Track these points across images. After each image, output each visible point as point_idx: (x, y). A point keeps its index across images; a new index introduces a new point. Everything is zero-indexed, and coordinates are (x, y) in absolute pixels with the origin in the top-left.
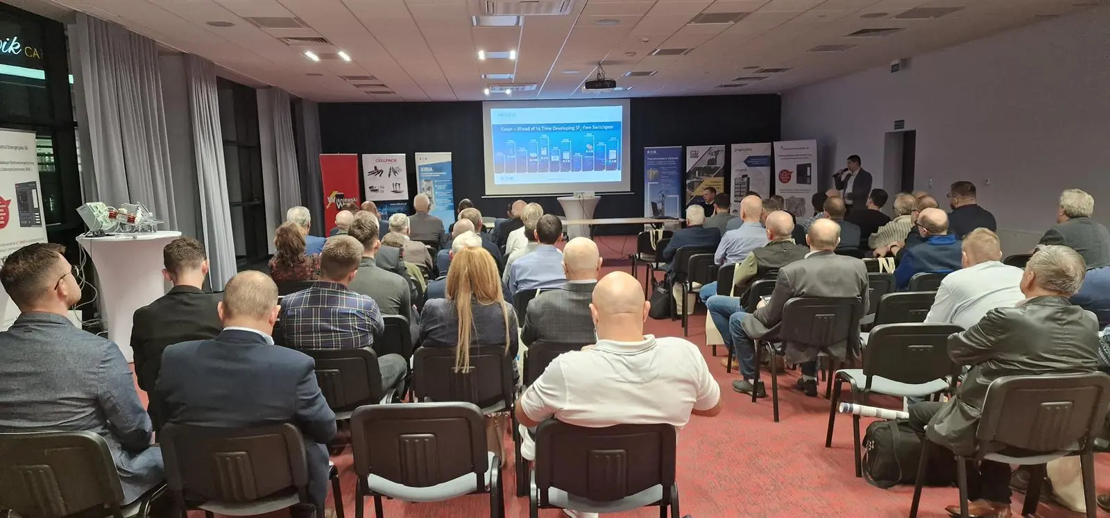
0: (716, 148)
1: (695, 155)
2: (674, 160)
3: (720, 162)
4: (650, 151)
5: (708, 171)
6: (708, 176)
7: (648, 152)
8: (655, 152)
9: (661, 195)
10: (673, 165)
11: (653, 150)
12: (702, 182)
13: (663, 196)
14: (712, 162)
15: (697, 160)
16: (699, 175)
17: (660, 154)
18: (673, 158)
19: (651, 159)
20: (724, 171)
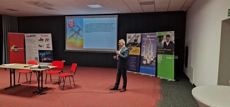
0: (137, 34)
3: (139, 41)
6: (134, 46)
12: (132, 49)
14: (136, 40)
15: (130, 39)
16: (131, 46)
20: (140, 45)
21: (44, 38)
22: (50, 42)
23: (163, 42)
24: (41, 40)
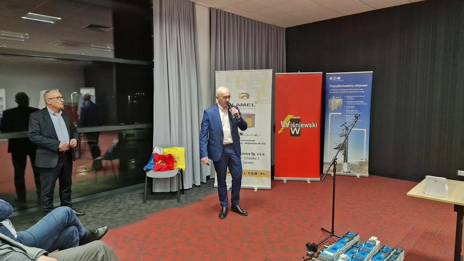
2: (361, 88)
4: (334, 77)
7: (331, 78)
8: (339, 78)
9: (344, 127)
10: (361, 94)
11: (337, 76)
13: (347, 128)
17: (345, 81)
18: (360, 86)
19: (333, 86)
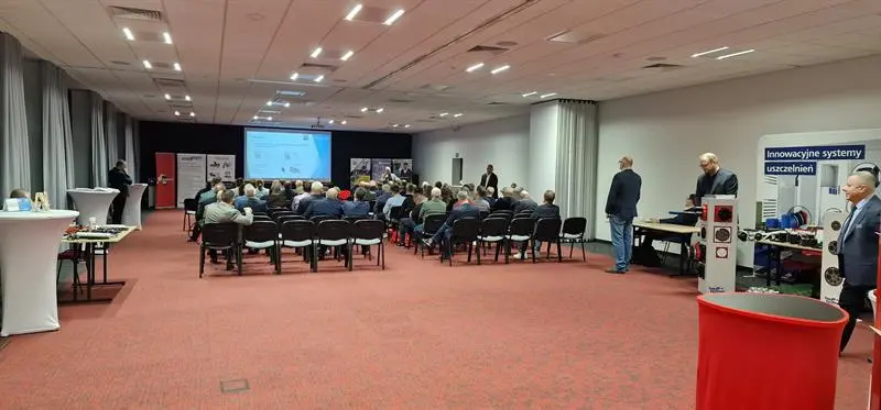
0: (366, 160)
1: (355, 164)
3: (368, 168)
5: (362, 172)
14: (364, 167)
20: (370, 173)
21: (221, 162)
22: (232, 170)
23: (400, 169)
24: (216, 165)
